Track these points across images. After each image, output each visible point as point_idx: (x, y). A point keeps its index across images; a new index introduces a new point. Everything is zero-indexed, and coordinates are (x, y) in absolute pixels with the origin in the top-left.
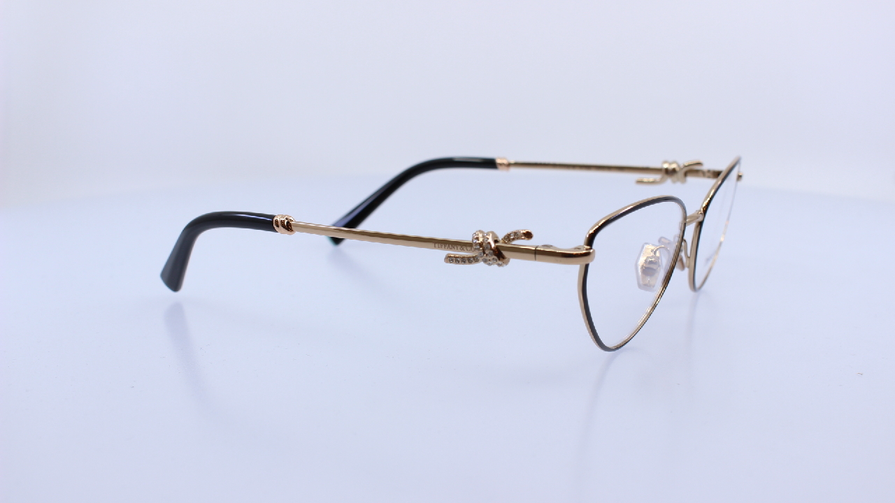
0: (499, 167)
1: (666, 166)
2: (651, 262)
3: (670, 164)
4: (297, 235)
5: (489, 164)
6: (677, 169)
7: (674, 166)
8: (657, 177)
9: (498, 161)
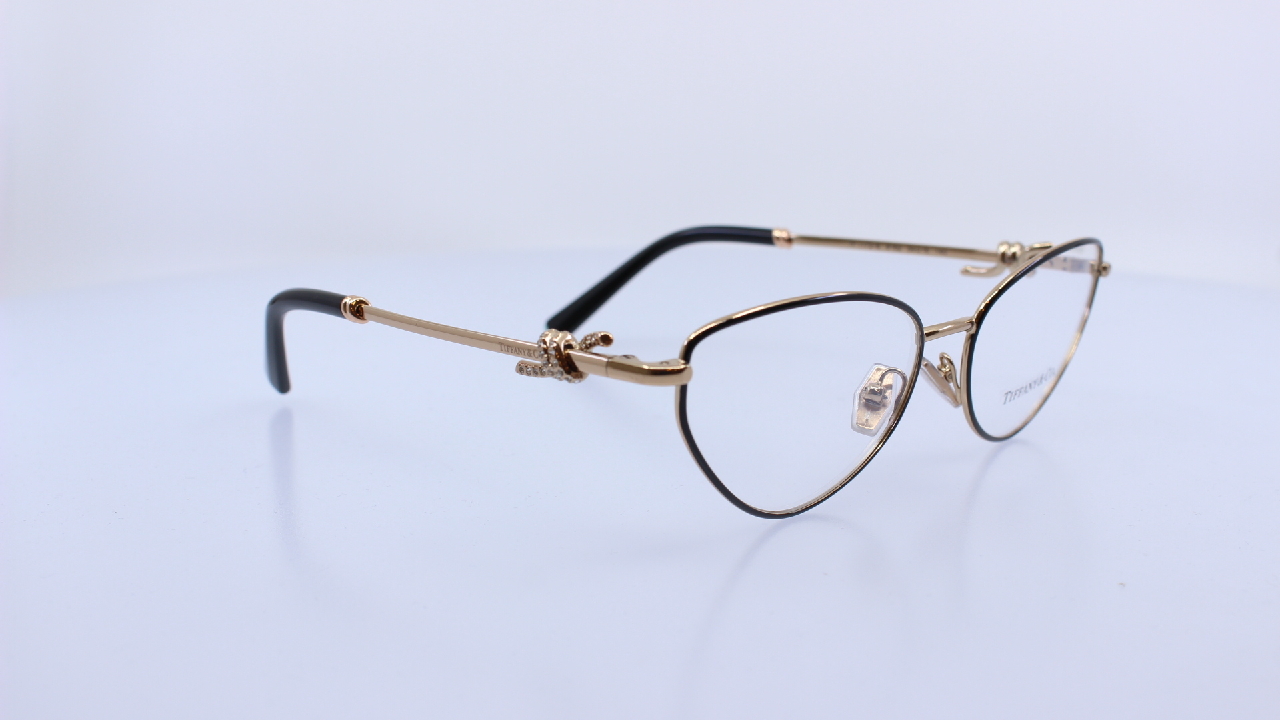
0: (776, 241)
1: (1003, 249)
2: (873, 392)
3: (1010, 245)
4: (370, 326)
5: (763, 237)
6: (1019, 253)
7: (1015, 249)
8: (991, 264)
9: (776, 234)
